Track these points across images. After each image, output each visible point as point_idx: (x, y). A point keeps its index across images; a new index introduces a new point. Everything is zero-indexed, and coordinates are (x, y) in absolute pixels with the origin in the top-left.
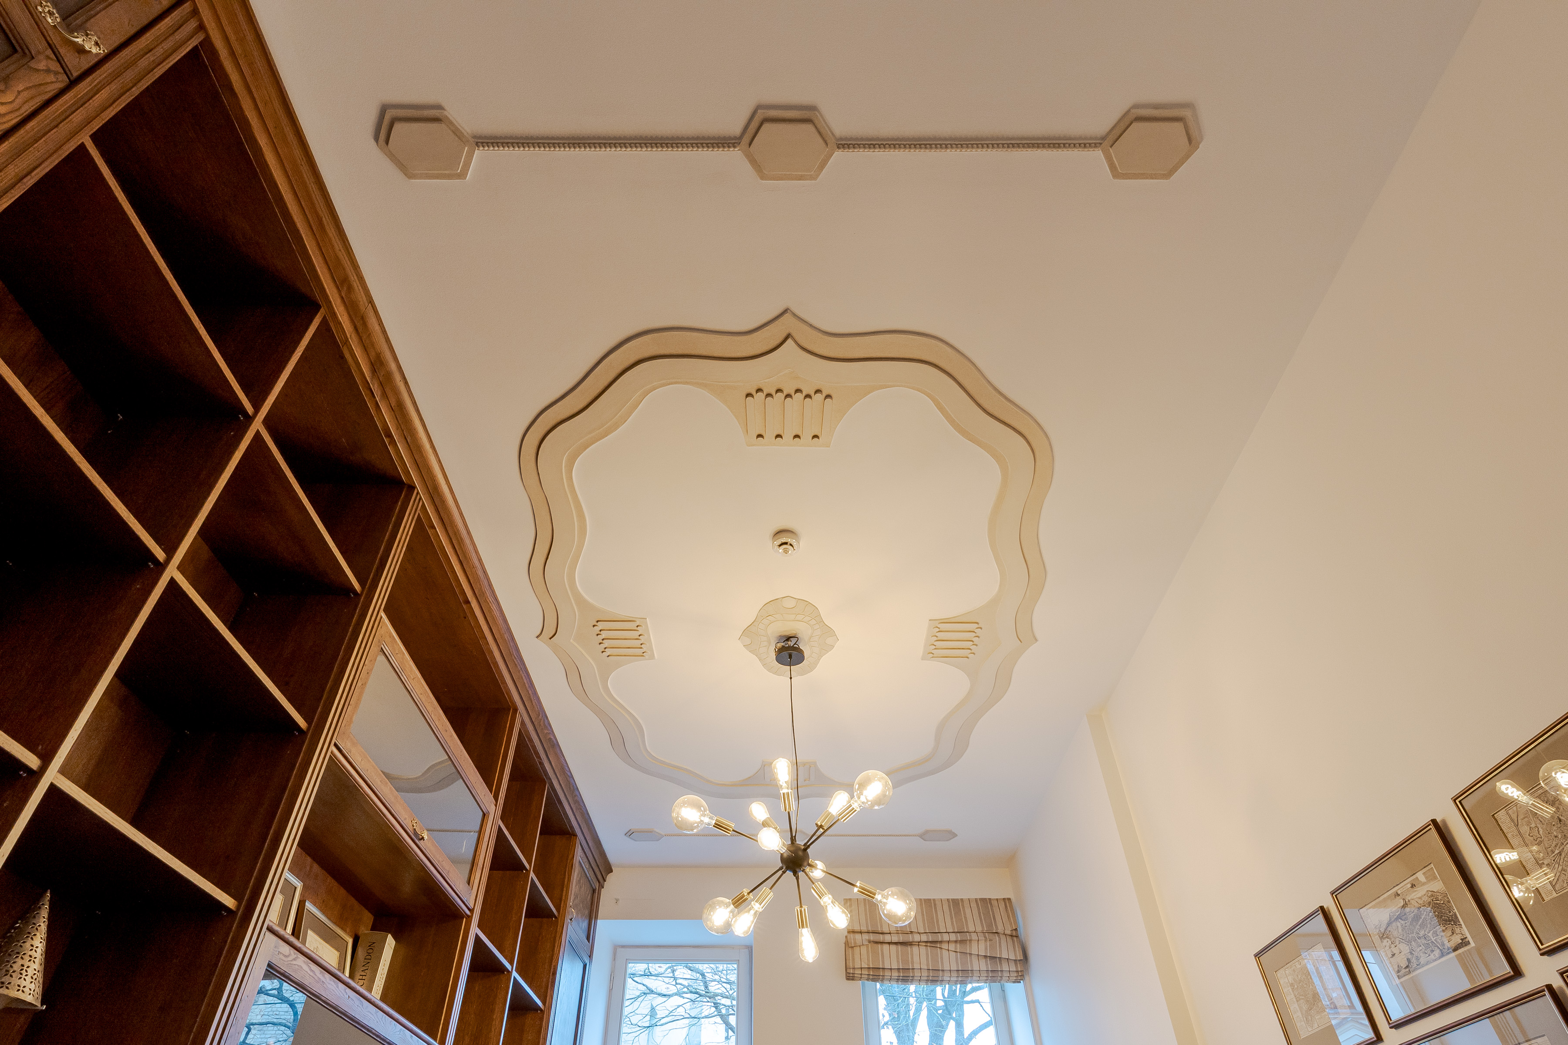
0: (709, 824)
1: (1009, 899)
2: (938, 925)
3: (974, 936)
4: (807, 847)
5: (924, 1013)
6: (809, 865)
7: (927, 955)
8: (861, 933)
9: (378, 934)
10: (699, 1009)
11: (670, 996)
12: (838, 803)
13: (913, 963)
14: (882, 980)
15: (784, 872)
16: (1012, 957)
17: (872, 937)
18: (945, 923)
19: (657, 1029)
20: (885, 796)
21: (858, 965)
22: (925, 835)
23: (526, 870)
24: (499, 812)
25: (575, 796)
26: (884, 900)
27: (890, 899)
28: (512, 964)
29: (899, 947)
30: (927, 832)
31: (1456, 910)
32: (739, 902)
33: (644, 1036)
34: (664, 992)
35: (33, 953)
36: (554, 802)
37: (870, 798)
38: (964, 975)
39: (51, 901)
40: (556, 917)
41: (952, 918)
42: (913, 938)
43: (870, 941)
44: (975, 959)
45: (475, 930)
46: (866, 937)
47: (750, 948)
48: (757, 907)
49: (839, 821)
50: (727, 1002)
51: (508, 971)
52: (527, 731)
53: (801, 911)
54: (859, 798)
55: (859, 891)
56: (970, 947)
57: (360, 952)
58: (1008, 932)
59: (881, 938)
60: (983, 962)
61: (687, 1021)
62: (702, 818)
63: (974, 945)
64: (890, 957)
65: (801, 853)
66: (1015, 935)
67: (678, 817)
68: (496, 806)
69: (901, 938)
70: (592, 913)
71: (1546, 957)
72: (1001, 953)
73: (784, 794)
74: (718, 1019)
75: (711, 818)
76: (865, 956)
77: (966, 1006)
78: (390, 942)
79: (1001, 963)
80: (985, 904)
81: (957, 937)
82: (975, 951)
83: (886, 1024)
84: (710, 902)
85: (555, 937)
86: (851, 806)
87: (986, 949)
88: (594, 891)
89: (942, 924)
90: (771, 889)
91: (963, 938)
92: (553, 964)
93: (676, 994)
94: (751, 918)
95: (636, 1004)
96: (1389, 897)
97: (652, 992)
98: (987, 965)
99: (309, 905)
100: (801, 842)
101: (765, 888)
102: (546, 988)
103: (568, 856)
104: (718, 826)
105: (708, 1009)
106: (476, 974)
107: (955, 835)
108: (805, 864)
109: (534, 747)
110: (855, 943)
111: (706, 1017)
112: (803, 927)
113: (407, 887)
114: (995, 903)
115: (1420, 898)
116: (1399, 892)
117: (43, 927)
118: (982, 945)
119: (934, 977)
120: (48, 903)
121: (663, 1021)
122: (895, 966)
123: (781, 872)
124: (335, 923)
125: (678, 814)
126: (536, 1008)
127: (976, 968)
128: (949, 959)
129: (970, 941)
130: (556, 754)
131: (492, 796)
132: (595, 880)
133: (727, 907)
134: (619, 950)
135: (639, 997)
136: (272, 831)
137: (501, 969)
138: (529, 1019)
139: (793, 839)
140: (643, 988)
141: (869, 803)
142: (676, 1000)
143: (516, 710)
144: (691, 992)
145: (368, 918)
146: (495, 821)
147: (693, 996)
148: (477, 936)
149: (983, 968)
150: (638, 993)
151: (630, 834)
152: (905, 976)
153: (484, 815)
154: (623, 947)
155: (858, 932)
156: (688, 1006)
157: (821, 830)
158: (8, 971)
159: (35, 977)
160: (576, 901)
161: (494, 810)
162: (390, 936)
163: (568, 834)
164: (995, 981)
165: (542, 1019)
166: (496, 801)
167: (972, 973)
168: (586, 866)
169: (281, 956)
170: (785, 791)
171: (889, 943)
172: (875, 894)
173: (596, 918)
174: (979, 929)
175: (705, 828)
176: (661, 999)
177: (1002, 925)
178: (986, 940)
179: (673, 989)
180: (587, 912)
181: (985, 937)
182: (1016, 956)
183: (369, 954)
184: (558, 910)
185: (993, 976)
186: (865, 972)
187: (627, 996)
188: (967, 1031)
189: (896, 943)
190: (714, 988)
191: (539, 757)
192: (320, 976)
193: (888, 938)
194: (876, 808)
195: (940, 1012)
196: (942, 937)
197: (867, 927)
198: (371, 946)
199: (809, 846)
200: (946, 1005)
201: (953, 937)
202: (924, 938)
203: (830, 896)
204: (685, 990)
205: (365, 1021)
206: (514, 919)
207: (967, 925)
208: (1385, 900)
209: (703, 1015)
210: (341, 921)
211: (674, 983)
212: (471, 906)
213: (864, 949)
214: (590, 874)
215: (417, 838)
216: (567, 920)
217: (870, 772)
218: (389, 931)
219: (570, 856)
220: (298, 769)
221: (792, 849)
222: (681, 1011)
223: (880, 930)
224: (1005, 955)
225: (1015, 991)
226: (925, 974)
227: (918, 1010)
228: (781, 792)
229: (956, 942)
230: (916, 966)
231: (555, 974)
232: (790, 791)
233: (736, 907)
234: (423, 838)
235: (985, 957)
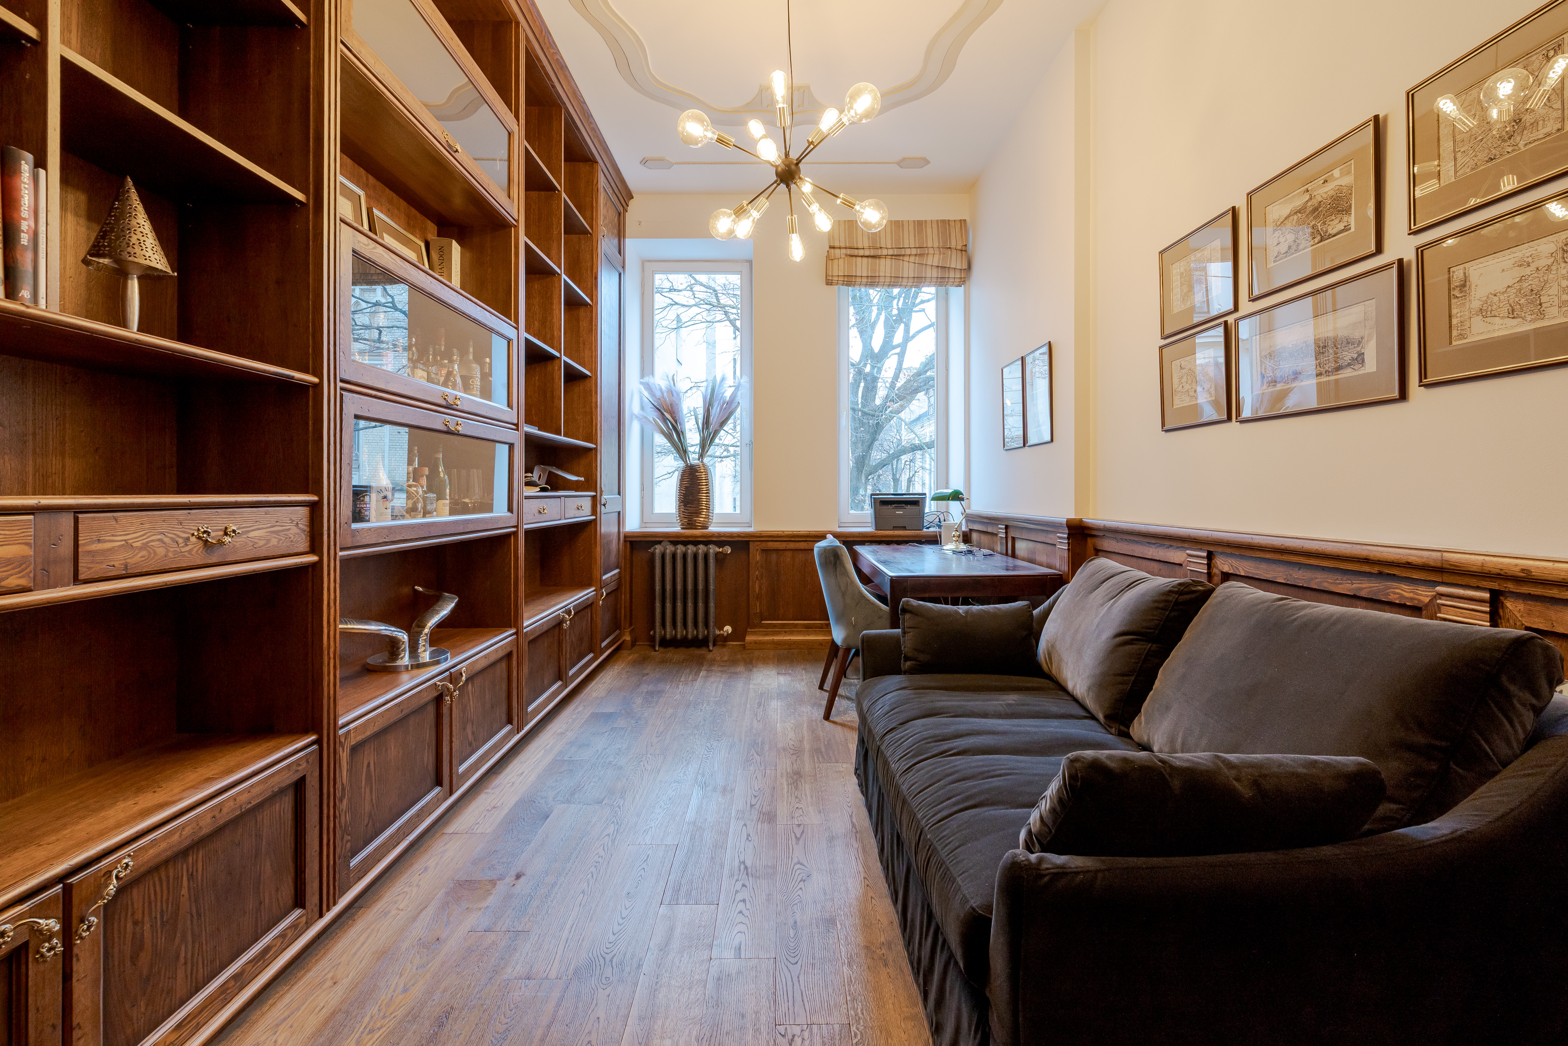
0: (712, 139)
1: (965, 220)
2: (903, 242)
3: (931, 251)
4: (799, 161)
5: (882, 318)
6: (800, 178)
7: (891, 265)
8: (840, 248)
9: (444, 241)
10: (714, 316)
11: (690, 306)
12: (828, 120)
13: (879, 271)
14: (854, 285)
15: (778, 185)
16: (959, 267)
17: (849, 252)
18: (909, 240)
19: (682, 330)
20: (873, 109)
21: (835, 274)
22: (902, 163)
23: (558, 191)
24: (523, 133)
25: (591, 123)
26: (862, 210)
27: (867, 209)
28: (560, 268)
29: (870, 259)
30: (904, 159)
31: (1353, 202)
32: (740, 212)
33: (673, 335)
34: (686, 304)
35: (141, 229)
36: (571, 126)
37: (860, 111)
38: (919, 281)
39: (136, 185)
40: (590, 234)
41: (915, 236)
42: (882, 252)
43: (846, 255)
44: (929, 268)
45: (523, 239)
46: (843, 251)
47: (750, 262)
48: (755, 214)
49: (829, 136)
50: (734, 311)
51: (558, 274)
52: (534, 49)
53: (792, 219)
54: (849, 112)
55: (841, 202)
56: (927, 259)
57: (434, 255)
58: (959, 247)
59: (856, 252)
60: (935, 271)
61: (705, 325)
62: (706, 133)
63: (930, 257)
64: (862, 267)
65: (793, 167)
66: (964, 250)
67: (683, 132)
68: (518, 125)
69: (872, 253)
70: (620, 233)
71: (1412, 236)
72: (950, 264)
73: (780, 108)
74: (728, 323)
75: (714, 133)
76: (841, 267)
77: (914, 314)
78: (456, 248)
79: (949, 272)
80: (944, 224)
81: (917, 251)
82: (929, 262)
83: (853, 326)
84: (715, 213)
85: (592, 250)
86: (841, 120)
87: (939, 260)
88: (619, 214)
89: (906, 241)
90: (767, 199)
91: (922, 252)
92: (594, 271)
93: (695, 305)
94: (751, 224)
95: (665, 312)
96: (1299, 193)
97: (676, 304)
98: (938, 273)
99: (376, 212)
100: (794, 155)
101: (762, 199)
102: (592, 288)
103: (593, 181)
104: (720, 140)
105: (720, 316)
106: (533, 276)
107: (927, 162)
108: (797, 177)
109: (543, 67)
110: (835, 256)
111: (718, 321)
112: (793, 233)
113: (458, 201)
114: (952, 224)
115: (1326, 193)
116: (1309, 189)
117: (140, 208)
118: (936, 257)
119: (895, 281)
120: (133, 187)
121: (686, 324)
122: (865, 274)
123: (775, 185)
124: (405, 229)
125: (684, 128)
126: (586, 304)
127: (929, 275)
128: (908, 268)
129: (928, 254)
130: (566, 76)
131: (513, 115)
132: (619, 205)
133: (730, 217)
134: (646, 264)
135: (667, 307)
136: (311, 131)
137: (553, 273)
138: (582, 312)
139: (787, 155)
140: (670, 301)
141: (858, 116)
142: (696, 310)
143: (518, 23)
144: (706, 304)
145: (432, 228)
146: (520, 143)
147: (708, 307)
148: (526, 243)
149: (935, 275)
150: (665, 305)
151: (644, 162)
152: (872, 281)
153: (509, 134)
154: (649, 261)
155: (837, 248)
156: (705, 314)
157: (812, 146)
158: (128, 244)
159: (155, 249)
160: (606, 221)
161: (518, 130)
162: (454, 241)
163: (590, 161)
164: (941, 286)
165: (592, 312)
166: (518, 121)
167: (925, 280)
168: (610, 191)
169: (361, 245)
170: (781, 105)
171: (862, 256)
172: (854, 205)
173: (624, 237)
174: (936, 245)
175: (708, 142)
176: (684, 309)
177: (955, 242)
178: (940, 254)
179: (692, 302)
180: (616, 232)
181: (940, 252)
182: (962, 266)
183: (441, 256)
184: (592, 228)
185: (941, 282)
186: (841, 279)
187: (656, 307)
188: (912, 332)
189: (867, 257)
190: (724, 300)
191: (550, 79)
192: (401, 264)
193: (861, 252)
194: (864, 121)
195: (894, 318)
196: (905, 251)
197: (845, 243)
198: (441, 249)
199: (801, 161)
200: (899, 313)
201: (914, 251)
202: (891, 252)
203: (817, 205)
204: (702, 302)
205: (450, 302)
206: (555, 233)
207: (927, 241)
208: (1293, 197)
209: (716, 320)
210: (410, 227)
211: (693, 297)
212: (516, 217)
213: (841, 261)
214: (614, 199)
215: (453, 151)
216: (600, 237)
217: (862, 85)
218: (452, 237)
219: (595, 182)
220: (314, 66)
221: (786, 163)
222: (699, 317)
223: (855, 246)
224: (953, 266)
225: (956, 294)
226: (888, 280)
227: (879, 314)
228: (778, 107)
229: (916, 255)
230: (882, 274)
231: (596, 278)
232: (785, 106)
233: (737, 217)
234: (457, 151)
235: (938, 267)
